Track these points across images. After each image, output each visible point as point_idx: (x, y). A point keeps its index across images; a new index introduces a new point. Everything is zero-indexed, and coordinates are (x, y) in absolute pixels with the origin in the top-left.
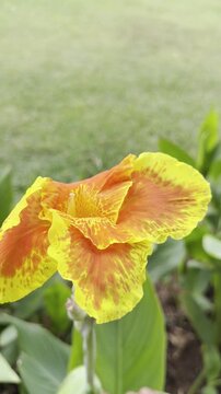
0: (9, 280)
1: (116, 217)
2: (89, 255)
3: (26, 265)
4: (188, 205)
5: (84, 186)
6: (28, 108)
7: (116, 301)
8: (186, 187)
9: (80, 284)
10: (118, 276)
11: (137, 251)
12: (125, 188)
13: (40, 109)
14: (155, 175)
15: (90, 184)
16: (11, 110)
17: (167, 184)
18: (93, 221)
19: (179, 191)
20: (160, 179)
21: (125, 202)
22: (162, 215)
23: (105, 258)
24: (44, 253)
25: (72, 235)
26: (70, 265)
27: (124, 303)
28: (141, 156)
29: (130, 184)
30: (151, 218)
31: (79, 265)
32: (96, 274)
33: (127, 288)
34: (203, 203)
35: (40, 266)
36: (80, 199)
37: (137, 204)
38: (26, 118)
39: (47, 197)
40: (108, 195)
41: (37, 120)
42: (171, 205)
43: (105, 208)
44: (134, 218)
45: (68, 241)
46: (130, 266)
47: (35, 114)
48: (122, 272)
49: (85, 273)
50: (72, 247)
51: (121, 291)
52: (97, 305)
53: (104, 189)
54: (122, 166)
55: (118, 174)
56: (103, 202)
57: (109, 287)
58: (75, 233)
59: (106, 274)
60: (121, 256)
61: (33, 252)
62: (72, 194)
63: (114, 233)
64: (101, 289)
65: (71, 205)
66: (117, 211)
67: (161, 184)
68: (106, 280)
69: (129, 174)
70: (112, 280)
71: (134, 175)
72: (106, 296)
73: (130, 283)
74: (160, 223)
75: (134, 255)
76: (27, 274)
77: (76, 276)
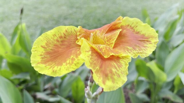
0: (59, 67)
1: (113, 45)
2: (100, 60)
3: (68, 62)
4: (147, 43)
5: (97, 31)
6: (72, 7)
7: (113, 81)
8: (146, 35)
9: (95, 72)
10: (114, 70)
11: (123, 60)
12: (118, 32)
13: (77, 8)
14: (132, 28)
15: (100, 30)
16: (64, 8)
17: (138, 33)
18: (101, 46)
20: (134, 31)
21: (117, 39)
22: (136, 45)
23: (107, 62)
24: (77, 57)
25: (92, 51)
26: (91, 63)
27: (117, 83)
28: (125, 18)
29: (121, 30)
30: (130, 46)
31: (95, 64)
32: (103, 69)
33: (119, 76)
35: (74, 62)
36: (95, 37)
37: (123, 40)
38: (70, 12)
40: (109, 35)
42: (140, 42)
43: (108, 41)
44: (121, 46)
45: (90, 53)
46: (120, 66)
47: (74, 10)
48: (116, 68)
49: (98, 68)
50: (92, 55)
51: (115, 77)
52: (104, 83)
53: (107, 32)
54: (116, 21)
55: (115, 25)
56: (107, 38)
57: (110, 75)
58: (93, 50)
59: (108, 69)
60: (115, 61)
61: (72, 56)
62: (92, 34)
63: (112, 52)
64: (106, 76)
65: (91, 38)
66: (114, 42)
67: (135, 33)
68: (108, 72)
69: (119, 26)
70: (111, 72)
71: (122, 27)
72: (108, 79)
73: (120, 74)
74: (134, 49)
75: (121, 61)
76: (68, 65)
77: (94, 68)
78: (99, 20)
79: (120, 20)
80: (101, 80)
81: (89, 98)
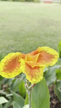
0: (11, 74)
1: (36, 61)
2: (30, 69)
3: (15, 71)
4: (53, 58)
5: (29, 55)
7: (36, 79)
8: (53, 54)
9: (27, 75)
10: (36, 74)
12: (38, 55)
13: (19, 41)
14: (45, 52)
15: (30, 54)
16: (12, 41)
17: (48, 54)
18: (31, 62)
19: (51, 55)
20: (47, 53)
21: (38, 58)
22: (47, 61)
23: (33, 70)
24: (19, 68)
25: (26, 64)
26: (25, 71)
27: (38, 80)
28: (42, 47)
29: (40, 53)
30: (44, 61)
31: (27, 71)
32: (31, 73)
33: (39, 76)
34: (57, 58)
35: (18, 71)
36: (28, 57)
37: (41, 58)
38: (15, 43)
39: (20, 57)
40: (34, 56)
41: (18, 43)
42: (49, 59)
43: (34, 59)
44: (40, 61)
45: (25, 66)
46: (39, 72)
47: (17, 42)
49: (29, 72)
50: (26, 67)
51: (37, 77)
52: (31, 80)
54: (38, 50)
55: (37, 51)
56: (33, 58)
57: (34, 76)
58: (27, 64)
59: (34, 73)
60: (37, 69)
61: (17, 68)
62: (26, 56)
63: (36, 64)
64: (32, 76)
65: (26, 59)
66: (37, 60)
67: (47, 54)
68: (34, 74)
69: (39, 51)
71: (41, 52)
72: (34, 78)
73: (39, 75)
74: (47, 62)
75: (40, 69)
76: (15, 72)
77: (27, 73)
78: (31, 47)
79: (39, 49)
80: (30, 78)
81: (27, 89)
